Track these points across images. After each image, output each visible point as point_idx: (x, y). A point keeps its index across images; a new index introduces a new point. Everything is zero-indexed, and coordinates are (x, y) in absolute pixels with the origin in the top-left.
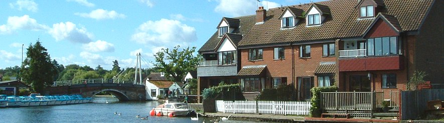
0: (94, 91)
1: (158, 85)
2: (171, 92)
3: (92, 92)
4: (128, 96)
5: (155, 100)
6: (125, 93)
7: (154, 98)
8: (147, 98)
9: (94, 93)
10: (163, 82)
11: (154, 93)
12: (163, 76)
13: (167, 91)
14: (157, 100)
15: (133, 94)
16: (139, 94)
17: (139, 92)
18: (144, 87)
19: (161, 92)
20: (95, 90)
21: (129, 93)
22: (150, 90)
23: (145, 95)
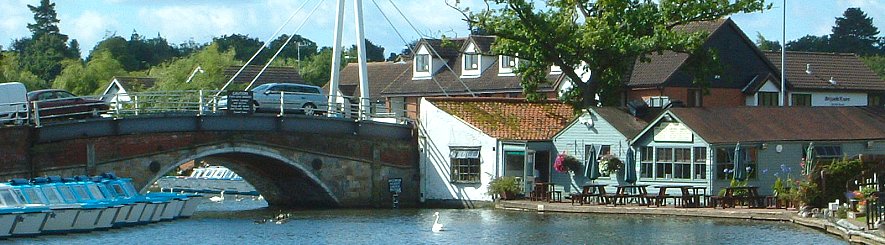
0: (159, 158)
1: (488, 124)
2: (570, 164)
3: (146, 162)
4: (332, 183)
5: (473, 205)
6: (316, 166)
7: (471, 193)
8: (428, 190)
9: (155, 168)
10: (509, 110)
11: (467, 167)
12: (427, 75)
13: (544, 156)
14: (486, 205)
15: (352, 173)
16: (384, 172)
17: (388, 159)
18: (409, 134)
19: (513, 162)
20: (161, 149)
21: (333, 167)
22: (446, 153)
23: (417, 177)
